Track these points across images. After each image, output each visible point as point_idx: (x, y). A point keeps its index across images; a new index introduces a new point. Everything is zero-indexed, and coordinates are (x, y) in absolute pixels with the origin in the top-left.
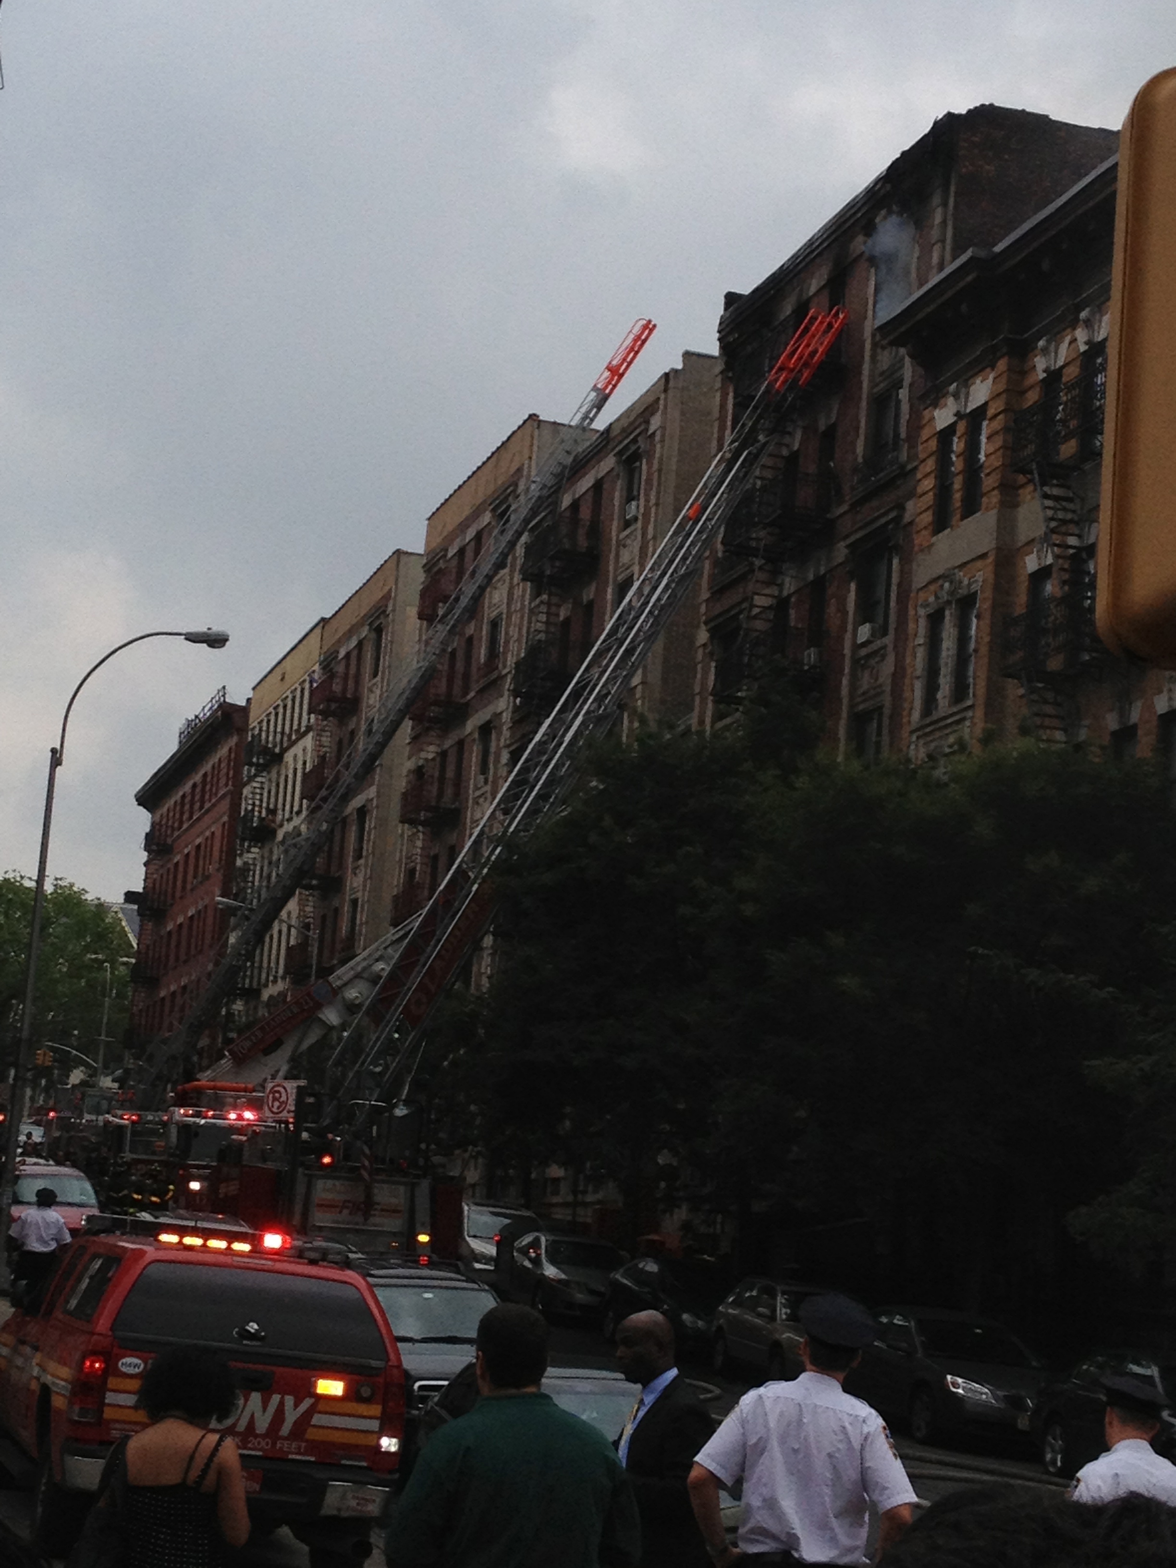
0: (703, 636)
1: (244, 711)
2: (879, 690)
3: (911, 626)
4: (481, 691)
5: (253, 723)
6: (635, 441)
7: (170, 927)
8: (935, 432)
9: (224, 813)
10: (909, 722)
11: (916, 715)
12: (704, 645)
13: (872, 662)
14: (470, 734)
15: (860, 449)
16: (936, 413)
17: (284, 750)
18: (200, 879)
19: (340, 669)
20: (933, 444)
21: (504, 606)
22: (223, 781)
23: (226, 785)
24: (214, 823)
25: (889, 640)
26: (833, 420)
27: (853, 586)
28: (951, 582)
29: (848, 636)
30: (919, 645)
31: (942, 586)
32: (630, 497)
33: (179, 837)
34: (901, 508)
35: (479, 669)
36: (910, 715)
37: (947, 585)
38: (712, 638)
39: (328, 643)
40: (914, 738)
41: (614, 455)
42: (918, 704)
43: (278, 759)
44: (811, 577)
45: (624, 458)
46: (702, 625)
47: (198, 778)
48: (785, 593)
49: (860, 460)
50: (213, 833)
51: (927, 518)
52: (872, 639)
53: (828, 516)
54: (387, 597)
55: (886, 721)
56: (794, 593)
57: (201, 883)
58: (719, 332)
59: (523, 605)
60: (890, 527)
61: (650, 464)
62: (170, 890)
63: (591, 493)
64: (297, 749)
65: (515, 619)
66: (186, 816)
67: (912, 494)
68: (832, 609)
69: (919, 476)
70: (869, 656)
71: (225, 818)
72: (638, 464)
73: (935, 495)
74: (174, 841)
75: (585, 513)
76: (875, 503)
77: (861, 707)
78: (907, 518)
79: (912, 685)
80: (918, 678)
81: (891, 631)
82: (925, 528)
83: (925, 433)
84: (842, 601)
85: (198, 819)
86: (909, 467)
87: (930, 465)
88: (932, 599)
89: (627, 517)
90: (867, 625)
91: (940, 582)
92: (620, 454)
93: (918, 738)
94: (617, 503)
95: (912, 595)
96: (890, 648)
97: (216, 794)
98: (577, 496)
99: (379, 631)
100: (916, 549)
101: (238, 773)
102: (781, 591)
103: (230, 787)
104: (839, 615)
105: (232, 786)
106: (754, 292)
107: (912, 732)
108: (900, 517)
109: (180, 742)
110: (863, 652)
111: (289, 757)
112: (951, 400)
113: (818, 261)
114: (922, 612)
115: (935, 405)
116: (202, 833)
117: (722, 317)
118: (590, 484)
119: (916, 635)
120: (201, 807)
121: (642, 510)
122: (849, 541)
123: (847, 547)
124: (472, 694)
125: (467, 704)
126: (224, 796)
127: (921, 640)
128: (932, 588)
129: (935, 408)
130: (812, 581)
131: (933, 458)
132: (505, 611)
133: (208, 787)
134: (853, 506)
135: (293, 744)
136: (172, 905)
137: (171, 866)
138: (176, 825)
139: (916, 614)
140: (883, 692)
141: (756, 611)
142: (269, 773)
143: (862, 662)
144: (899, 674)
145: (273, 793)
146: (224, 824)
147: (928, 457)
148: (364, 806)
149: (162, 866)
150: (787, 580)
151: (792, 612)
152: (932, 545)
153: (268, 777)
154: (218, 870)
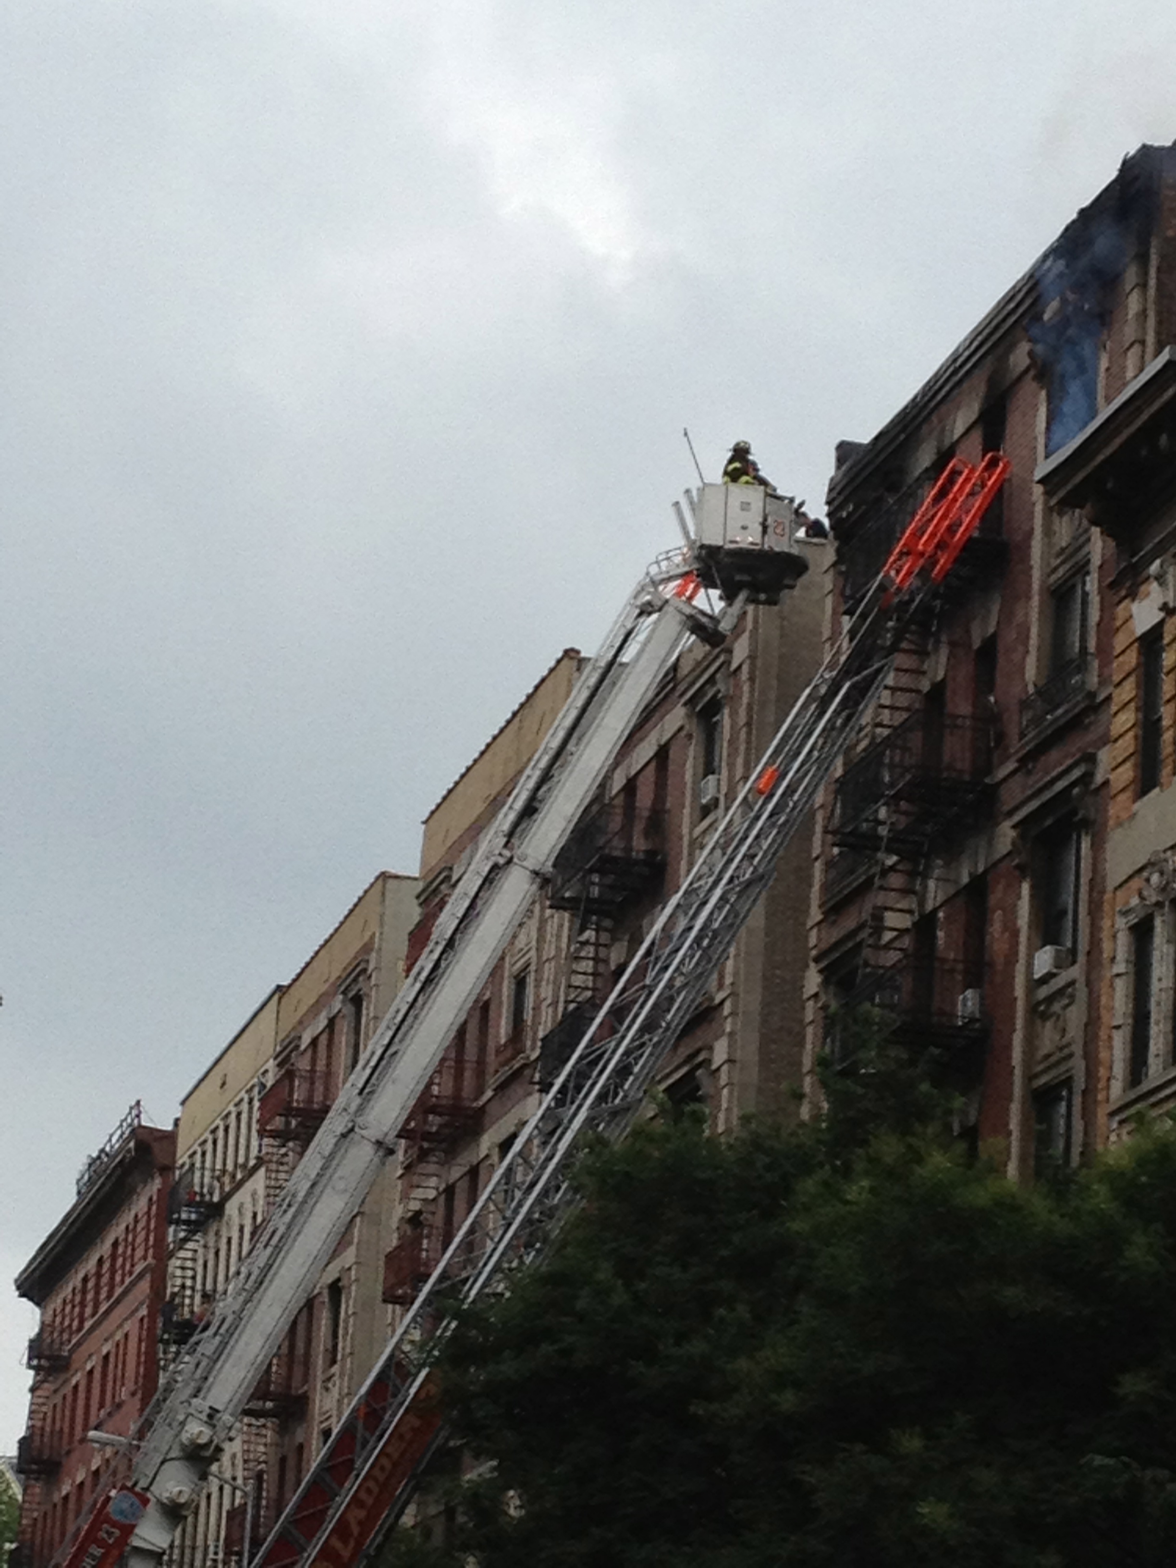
0: (813, 980)
1: (170, 1138)
2: (1066, 1051)
3: (1106, 945)
4: (502, 1088)
5: (182, 1158)
6: (711, 680)
7: (66, 1489)
8: (1133, 638)
9: (142, 1303)
10: (1108, 1100)
11: (1117, 1087)
12: (816, 996)
13: (1056, 1007)
14: (487, 1156)
15: (1031, 672)
16: (1135, 607)
17: (226, 1197)
18: (108, 1408)
19: (303, 1064)
20: (1131, 658)
21: (533, 953)
22: (139, 1253)
23: (145, 1258)
24: (126, 1319)
25: (1075, 972)
26: (991, 630)
27: (1025, 888)
28: (1162, 873)
29: (1020, 968)
30: (1118, 975)
31: (1148, 880)
32: (709, 768)
33: (79, 1344)
34: (1090, 759)
35: (498, 1052)
36: (1108, 1088)
37: (1155, 878)
38: (825, 983)
39: (287, 1025)
40: (1115, 1125)
41: (685, 704)
42: (1119, 1069)
43: (216, 1211)
44: (965, 879)
45: (698, 709)
46: (812, 965)
47: (104, 1248)
48: (929, 906)
49: (1031, 689)
50: (126, 1336)
51: (1126, 774)
52: (1055, 971)
53: (987, 780)
54: (367, 948)
55: (1077, 1100)
56: (941, 906)
57: (110, 1414)
58: (828, 503)
59: (559, 949)
60: (1076, 791)
61: (733, 714)
62: (66, 1430)
63: (652, 766)
64: (243, 1196)
65: (549, 971)
66: (88, 1311)
67: (1106, 740)
68: (996, 927)
69: (1114, 708)
70: (1050, 999)
71: (144, 1311)
72: (717, 718)
73: (1136, 737)
74: (72, 1351)
75: (645, 798)
76: (1054, 755)
77: (1043, 1080)
78: (1099, 779)
79: (1110, 1038)
80: (1118, 1027)
81: (1082, 958)
82: (1123, 790)
83: (1120, 642)
84: (1011, 913)
85: (107, 1312)
86: (1101, 697)
87: (1128, 691)
88: (1135, 901)
89: (704, 801)
90: (1048, 948)
91: (1145, 874)
92: (691, 702)
93: (1121, 1122)
94: (688, 777)
95: (1108, 896)
96: (1081, 985)
97: (131, 1273)
98: (633, 772)
99: (357, 1001)
100: (1111, 823)
101: (161, 1239)
102: (922, 903)
103: (150, 1260)
104: (1007, 934)
105: (154, 1257)
106: (877, 438)
107: (1112, 1114)
108: (1088, 777)
109: (79, 1193)
110: (1043, 992)
111: (231, 1208)
112: (1154, 586)
113: (965, 385)
114: (1121, 923)
115: (1133, 595)
116: (112, 1335)
117: (832, 479)
118: (651, 754)
119: (1113, 959)
120: (108, 1297)
121: (724, 789)
122: (1017, 817)
123: (1014, 827)
124: (489, 1093)
125: (482, 1109)
126: (141, 1276)
127: (1120, 967)
128: (1136, 883)
129: (1133, 600)
130: (966, 886)
131: (1132, 679)
132: (534, 960)
133: (120, 1261)
134: (1023, 761)
135: (238, 1186)
136: (69, 1453)
137: (68, 1389)
138: (76, 1323)
139: (1113, 926)
140: (1071, 1056)
141: (888, 936)
142: (205, 1233)
143: (1042, 1008)
144: (1092, 1023)
145: (210, 1264)
146: (142, 1320)
147: (1124, 679)
148: (339, 1280)
149: (56, 1391)
150: (931, 884)
151: (940, 934)
152: (1133, 816)
153: (202, 1242)
154: (133, 1394)
